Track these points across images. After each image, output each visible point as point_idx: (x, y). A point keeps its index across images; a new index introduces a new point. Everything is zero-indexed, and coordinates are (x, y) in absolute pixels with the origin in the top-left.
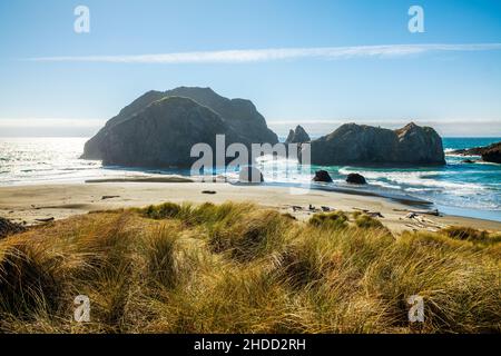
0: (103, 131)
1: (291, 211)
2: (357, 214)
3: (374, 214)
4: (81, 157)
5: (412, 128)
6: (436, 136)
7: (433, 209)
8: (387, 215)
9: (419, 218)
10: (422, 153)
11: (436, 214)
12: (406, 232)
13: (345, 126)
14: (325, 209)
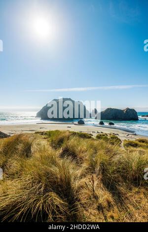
0: (42, 110)
1: (91, 133)
2: (110, 134)
3: (116, 134)
4: (36, 117)
5: (128, 109)
6: (135, 111)
7: (134, 133)
8: (121, 135)
9: (130, 136)
10: (131, 116)
11: (135, 135)
12: (125, 140)
13: (108, 109)
14: (102, 133)
